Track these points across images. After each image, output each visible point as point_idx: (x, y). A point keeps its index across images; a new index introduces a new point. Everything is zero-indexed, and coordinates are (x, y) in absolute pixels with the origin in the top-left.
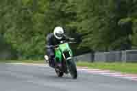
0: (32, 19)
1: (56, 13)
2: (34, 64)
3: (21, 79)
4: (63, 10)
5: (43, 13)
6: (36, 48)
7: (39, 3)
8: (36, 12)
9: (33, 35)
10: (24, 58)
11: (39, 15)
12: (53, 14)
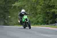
0: (36, 8)
1: (46, 6)
2: (37, 27)
3: (31, 33)
4: (49, 4)
5: (41, 5)
6: (38, 20)
7: (39, 1)
8: (38, 5)
9: (37, 15)
10: (33, 24)
11: (39, 6)
12: (45, 6)
